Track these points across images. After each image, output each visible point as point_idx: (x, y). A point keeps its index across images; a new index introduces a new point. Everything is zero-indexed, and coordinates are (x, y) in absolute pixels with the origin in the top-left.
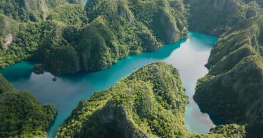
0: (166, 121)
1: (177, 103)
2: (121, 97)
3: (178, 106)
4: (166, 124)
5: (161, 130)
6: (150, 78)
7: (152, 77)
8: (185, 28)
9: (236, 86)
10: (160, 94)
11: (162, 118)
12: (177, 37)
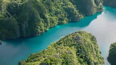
1: (95, 63)
2: (51, 60)
6: (74, 45)
7: (75, 43)
8: (101, 4)
10: (81, 57)
12: (94, 11)
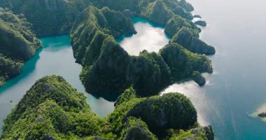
0: (86, 121)
1: (81, 102)
3: (83, 104)
4: (87, 123)
5: (87, 130)
6: (46, 97)
7: (47, 94)
9: (110, 64)
10: (64, 105)
11: (81, 121)
12: (33, 50)
